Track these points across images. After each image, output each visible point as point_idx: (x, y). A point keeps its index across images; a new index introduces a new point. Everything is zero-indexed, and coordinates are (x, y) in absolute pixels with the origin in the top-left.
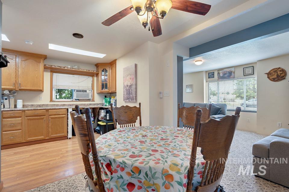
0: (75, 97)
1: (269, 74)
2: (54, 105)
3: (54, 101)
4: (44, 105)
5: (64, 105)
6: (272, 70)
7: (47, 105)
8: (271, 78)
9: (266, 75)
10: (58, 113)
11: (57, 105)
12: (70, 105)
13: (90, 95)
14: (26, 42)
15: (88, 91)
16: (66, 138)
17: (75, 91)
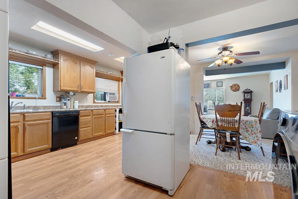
0: (108, 99)
1: (231, 87)
2: (96, 106)
3: (96, 103)
4: (89, 106)
5: (102, 106)
6: (233, 85)
7: (92, 106)
8: (233, 89)
9: (230, 88)
10: (110, 113)
11: (98, 106)
12: (117, 106)
13: (117, 97)
14: (109, 55)
15: (116, 94)
16: (113, 134)
17: (107, 94)
